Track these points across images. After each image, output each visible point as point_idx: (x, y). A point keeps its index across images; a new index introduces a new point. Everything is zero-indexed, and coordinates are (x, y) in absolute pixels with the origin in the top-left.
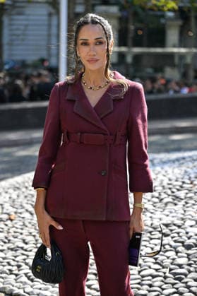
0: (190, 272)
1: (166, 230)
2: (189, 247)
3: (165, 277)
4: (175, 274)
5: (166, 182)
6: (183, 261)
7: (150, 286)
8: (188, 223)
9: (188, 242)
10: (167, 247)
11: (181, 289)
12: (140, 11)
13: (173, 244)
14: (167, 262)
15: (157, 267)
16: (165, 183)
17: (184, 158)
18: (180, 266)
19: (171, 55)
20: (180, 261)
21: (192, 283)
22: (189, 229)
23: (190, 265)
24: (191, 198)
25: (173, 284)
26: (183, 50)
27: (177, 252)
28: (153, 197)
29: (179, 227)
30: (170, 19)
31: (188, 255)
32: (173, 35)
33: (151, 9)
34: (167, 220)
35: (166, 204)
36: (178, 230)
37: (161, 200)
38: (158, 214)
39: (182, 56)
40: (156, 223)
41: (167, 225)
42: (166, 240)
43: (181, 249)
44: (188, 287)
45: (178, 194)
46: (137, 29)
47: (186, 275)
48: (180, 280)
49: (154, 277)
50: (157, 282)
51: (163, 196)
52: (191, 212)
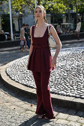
0: (68, 77)
1: (62, 67)
2: (67, 71)
3: (61, 79)
7: (58, 81)
8: (67, 65)
9: (67, 70)
10: (62, 71)
11: (65, 81)
12: (56, 15)
13: (63, 70)
14: (62, 75)
15: (59, 76)
16: (61, 56)
17: (67, 50)
18: (65, 76)
19: (64, 25)
20: (65, 74)
22: (67, 67)
23: (67, 75)
24: (68, 59)
25: (63, 80)
27: (64, 72)
28: (58, 59)
29: (65, 66)
30: (64, 16)
31: (67, 73)
32: (64, 20)
33: (59, 14)
34: (62, 65)
35: (62, 61)
37: (60, 60)
38: (60, 63)
39: (67, 25)
40: (59, 65)
41: (62, 66)
42: (62, 70)
43: (65, 71)
44: (67, 81)
45: (65, 58)
46: (55, 19)
47: (66, 78)
48: (65, 79)
50: (59, 80)
52: (68, 62)
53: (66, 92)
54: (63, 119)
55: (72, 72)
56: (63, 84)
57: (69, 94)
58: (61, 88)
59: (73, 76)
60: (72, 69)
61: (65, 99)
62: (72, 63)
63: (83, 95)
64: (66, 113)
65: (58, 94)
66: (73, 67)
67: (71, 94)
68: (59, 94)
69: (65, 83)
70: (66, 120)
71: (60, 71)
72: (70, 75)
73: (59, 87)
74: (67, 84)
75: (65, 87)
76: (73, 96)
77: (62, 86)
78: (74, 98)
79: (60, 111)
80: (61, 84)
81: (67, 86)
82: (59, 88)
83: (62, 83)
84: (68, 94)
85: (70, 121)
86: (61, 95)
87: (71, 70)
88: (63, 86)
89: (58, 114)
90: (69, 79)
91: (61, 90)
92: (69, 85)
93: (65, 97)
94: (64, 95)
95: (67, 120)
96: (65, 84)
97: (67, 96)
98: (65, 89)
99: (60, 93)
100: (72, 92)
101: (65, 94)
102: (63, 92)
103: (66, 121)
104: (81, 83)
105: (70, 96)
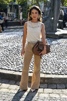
0: (9, 55)
1: (5, 48)
3: (5, 57)
4: (6, 56)
7: (2, 58)
8: (10, 46)
10: (5, 51)
11: (8, 59)
12: (2, 5)
13: (6, 50)
14: (5, 54)
15: (3, 55)
16: (5, 38)
18: (8, 54)
22: (9, 47)
23: (9, 54)
24: (10, 41)
25: (6, 58)
27: (7, 52)
28: (3, 41)
29: (8, 47)
30: (8, 7)
31: (9, 52)
32: (9, 10)
33: (4, 5)
34: (5, 46)
35: (5, 42)
36: (7, 47)
37: (4, 42)
38: (4, 44)
39: (10, 14)
40: (3, 46)
41: (5, 47)
42: (5, 49)
43: (8, 51)
44: (9, 58)
45: (8, 40)
47: (9, 56)
48: (7, 57)
49: (2, 57)
50: (3, 58)
51: (5, 41)
52: (10, 44)
53: (8, 67)
54: (5, 88)
55: (13, 51)
56: (6, 61)
57: (10, 69)
58: (4, 64)
59: (14, 55)
60: (13, 49)
61: (7, 73)
62: (13, 44)
63: (21, 69)
64: (8, 83)
65: (1, 69)
66: (14, 47)
67: (12, 69)
68: (2, 69)
69: (8, 60)
70: (8, 88)
71: (4, 51)
72: (12, 53)
73: (2, 63)
74: (9, 61)
75: (7, 63)
76: (13, 70)
77: (5, 63)
79: (3, 82)
80: (4, 61)
81: (9, 62)
82: (3, 64)
83: (5, 60)
85: (10, 89)
86: (4, 69)
87: (12, 49)
88: (6, 62)
89: (1, 84)
90: (11, 57)
91: (4, 66)
92: (10, 61)
93: (7, 71)
94: (6, 70)
95: (9, 89)
96: (7, 61)
97: (8, 70)
98: (7, 65)
99: (3, 68)
100: (12, 67)
101: (7, 68)
102: (5, 67)
103: (7, 90)
104: (20, 60)
105: (11, 70)
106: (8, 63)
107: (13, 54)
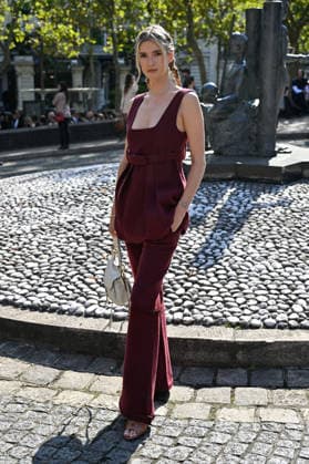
0: (89, 257)
1: (70, 227)
2: (88, 238)
3: (69, 263)
4: (77, 260)
5: (70, 189)
6: (84, 249)
7: (58, 270)
8: (88, 219)
9: (87, 234)
10: (71, 239)
11: (82, 271)
12: (51, 60)
13: (75, 236)
14: (71, 251)
15: (63, 255)
16: (69, 191)
17: (85, 171)
18: (81, 253)
19: (77, 93)
20: (80, 249)
21: (90, 265)
22: (88, 224)
23: (88, 252)
24: (89, 200)
25: (76, 268)
26: (86, 89)
27: (78, 243)
28: (59, 201)
29: (80, 223)
30: (74, 65)
31: (87, 244)
32: (78, 78)
33: (59, 58)
34: (70, 219)
35: (70, 206)
36: (79, 225)
37: (66, 204)
38: (64, 215)
39: (85, 94)
40: (62, 221)
41: (70, 223)
42: (70, 234)
43: (81, 239)
44: (87, 269)
45: (79, 198)
46: (48, 75)
47: (86, 260)
48: (81, 264)
49: (60, 263)
50: (63, 267)
51: (68, 200)
52: (89, 211)
53: (83, 303)
54: (75, 390)
55: (101, 241)
56: (75, 279)
57: (94, 311)
58: (70, 292)
59: (105, 254)
60: (103, 231)
61: (83, 327)
62: (102, 212)
64: (85, 370)
65: (59, 313)
66: (104, 224)
67: (100, 311)
68: (62, 312)
69: (82, 274)
70: (87, 390)
71: (65, 240)
72: (97, 249)
73: (62, 288)
74: (87, 280)
75: (81, 289)
76: (106, 317)
77: (72, 287)
78: (108, 321)
79: (69, 363)
80: (68, 280)
81: (88, 285)
82: (63, 292)
83: (72, 277)
84: (90, 309)
85: (97, 394)
86: (70, 314)
87: (99, 233)
88: (76, 286)
89: (61, 374)
90: (94, 263)
91: (68, 300)
92: (93, 281)
93: (81, 320)
94: (79, 315)
95: (90, 392)
96: (79, 279)
97: (87, 315)
98: (82, 295)
99: (65, 307)
100: (102, 304)
101: (82, 309)
102: (74, 304)
103: (86, 395)
105: (96, 316)
106: (86, 289)
107: (102, 251)
